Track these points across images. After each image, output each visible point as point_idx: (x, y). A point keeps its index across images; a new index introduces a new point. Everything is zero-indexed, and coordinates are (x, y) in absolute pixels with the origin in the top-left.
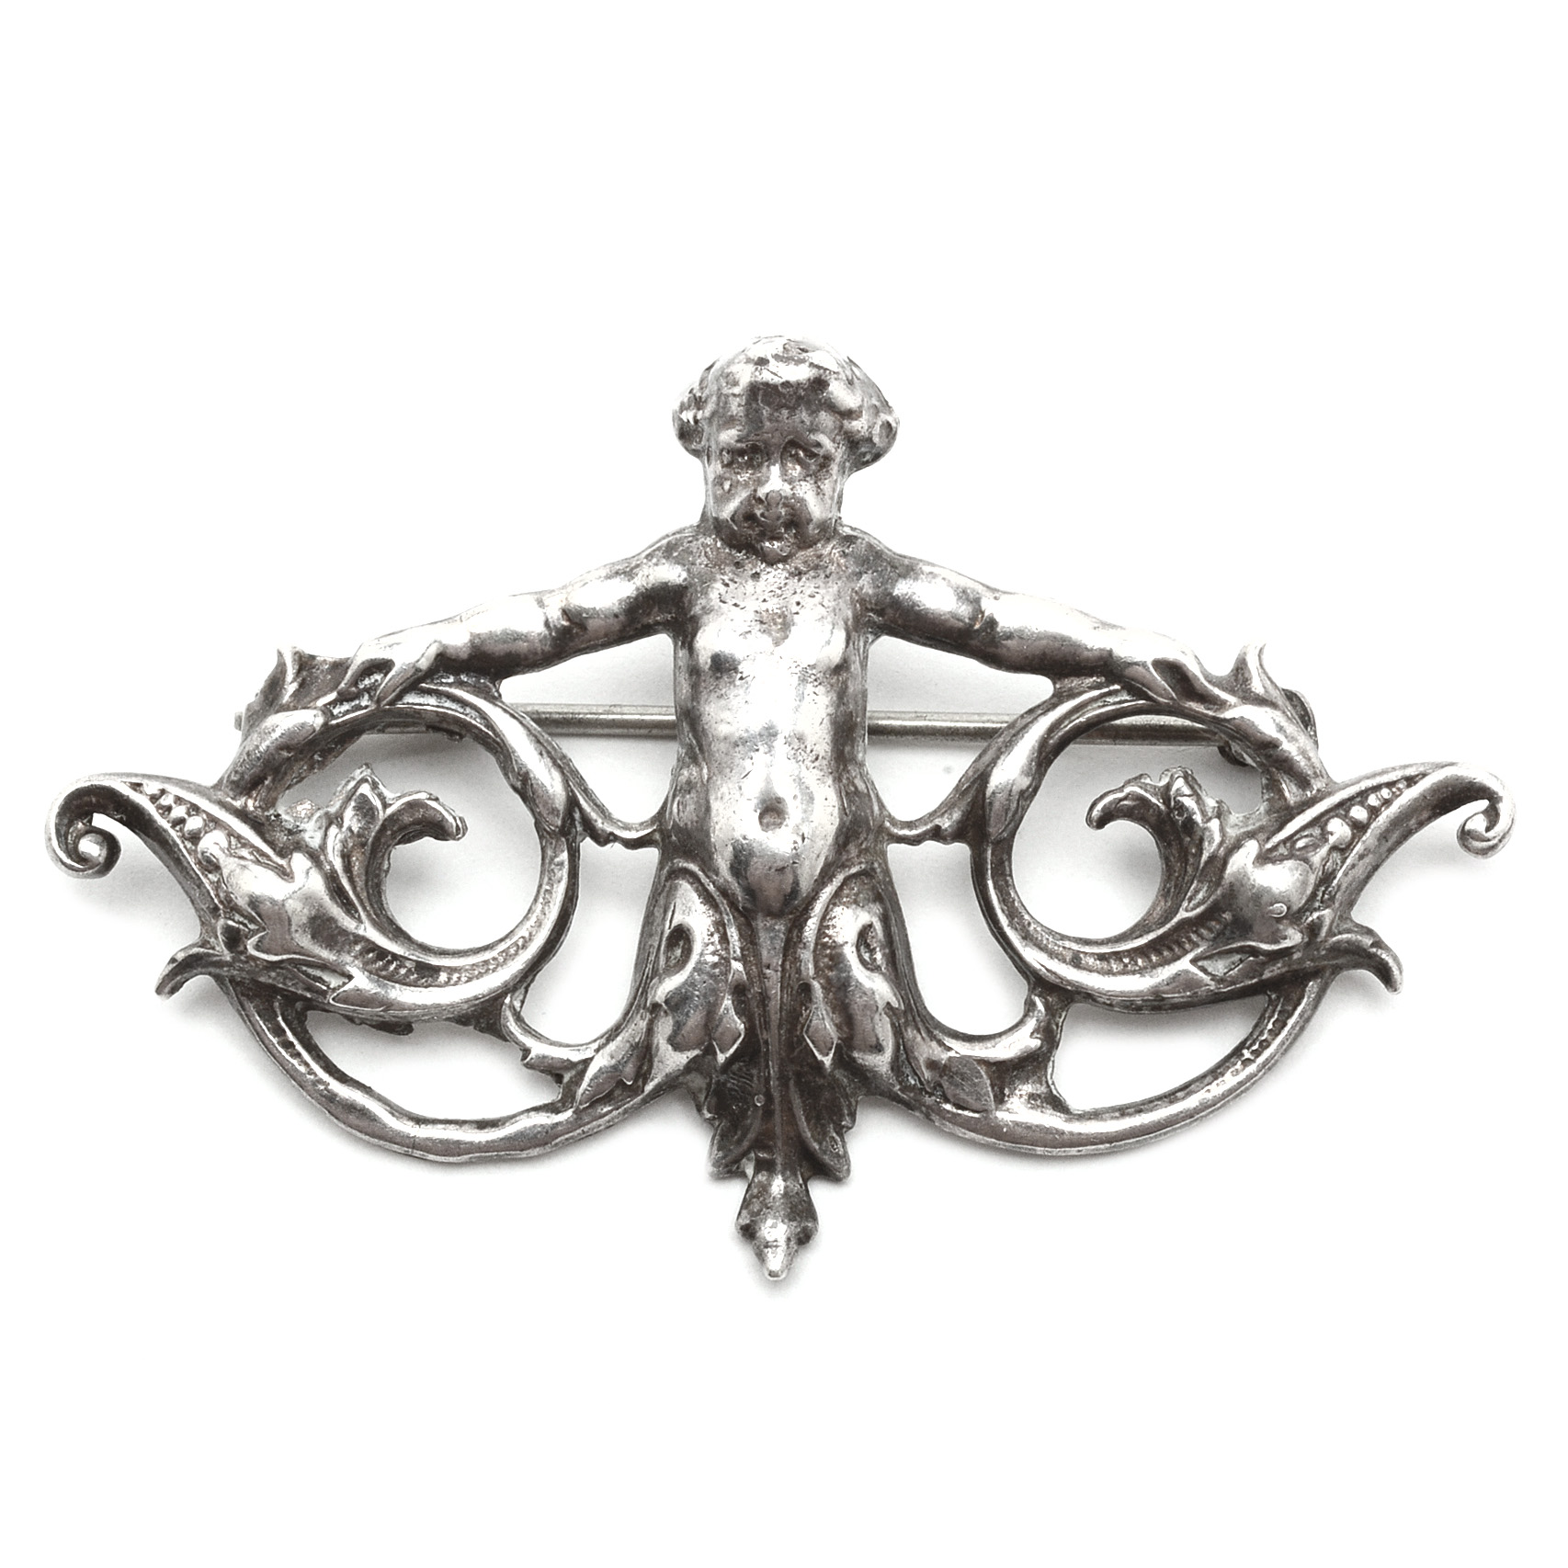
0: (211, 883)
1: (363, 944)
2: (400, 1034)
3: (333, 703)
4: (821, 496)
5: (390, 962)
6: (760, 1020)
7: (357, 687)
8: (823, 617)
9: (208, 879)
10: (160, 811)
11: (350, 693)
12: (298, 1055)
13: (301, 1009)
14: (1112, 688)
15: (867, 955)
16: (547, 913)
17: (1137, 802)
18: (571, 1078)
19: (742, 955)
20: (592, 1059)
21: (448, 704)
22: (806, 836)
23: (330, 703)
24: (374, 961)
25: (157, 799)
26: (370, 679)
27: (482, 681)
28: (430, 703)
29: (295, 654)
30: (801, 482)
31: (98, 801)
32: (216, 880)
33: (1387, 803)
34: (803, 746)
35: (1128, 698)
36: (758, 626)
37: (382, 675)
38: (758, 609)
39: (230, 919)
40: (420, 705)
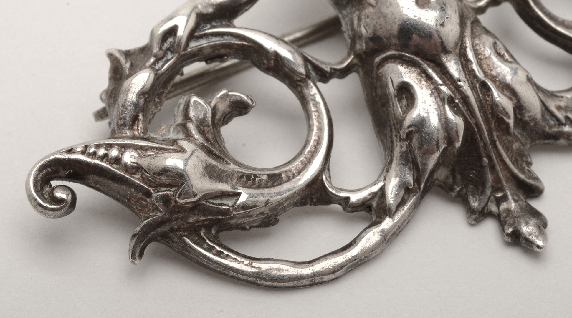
0: (138, 179)
2: (273, 225)
3: (154, 63)
6: (467, 113)
9: (135, 178)
10: (91, 157)
11: (160, 55)
13: (215, 234)
16: (321, 121)
18: (377, 203)
19: (443, 81)
20: (384, 185)
21: (214, 39)
24: (246, 182)
25: (85, 152)
26: (166, 43)
28: (204, 43)
31: (52, 170)
32: (140, 176)
37: (173, 37)
39: (159, 191)
40: (200, 45)
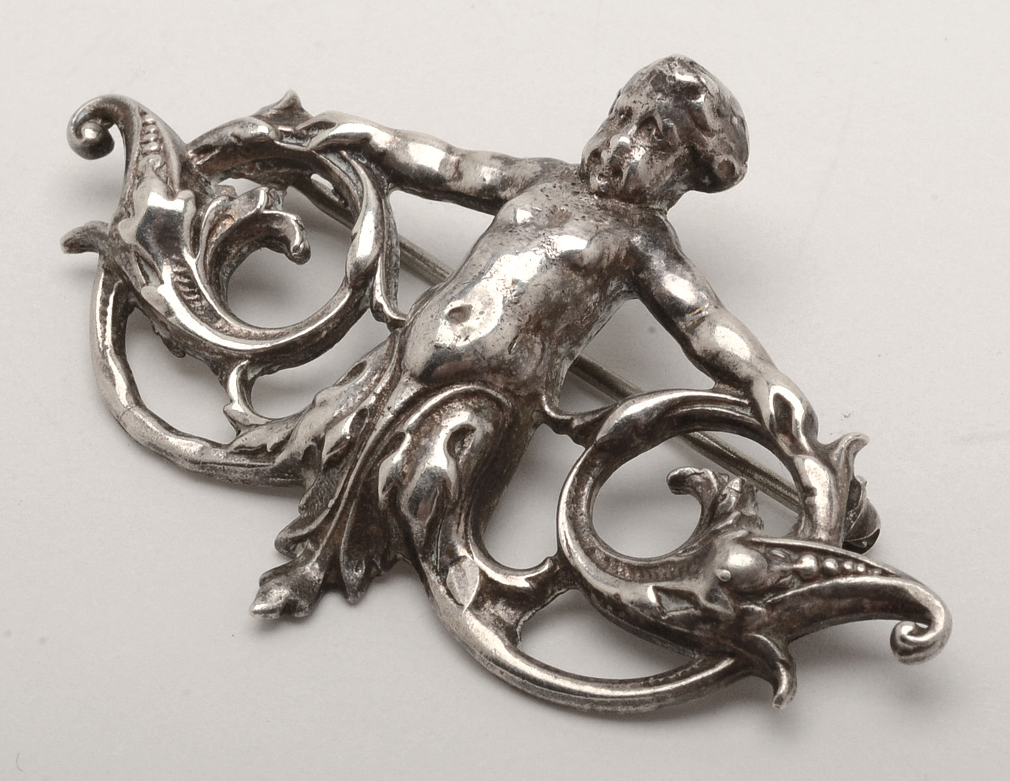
1: (186, 269)
2: (174, 354)
3: (287, 134)
4: (649, 167)
5: (194, 293)
7: (307, 132)
8: (590, 231)
10: (143, 132)
11: (302, 134)
12: (104, 323)
13: (132, 303)
14: (742, 401)
15: (459, 449)
17: (704, 481)
19: (381, 393)
21: (351, 175)
22: (469, 338)
23: (285, 132)
25: (146, 125)
26: (318, 131)
27: (383, 177)
28: (341, 167)
29: (293, 99)
30: (642, 148)
33: (857, 574)
34: (512, 289)
35: (749, 414)
36: (548, 213)
37: (325, 130)
38: (558, 205)
40: (335, 165)
